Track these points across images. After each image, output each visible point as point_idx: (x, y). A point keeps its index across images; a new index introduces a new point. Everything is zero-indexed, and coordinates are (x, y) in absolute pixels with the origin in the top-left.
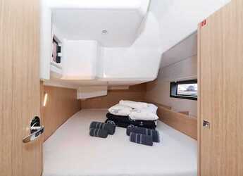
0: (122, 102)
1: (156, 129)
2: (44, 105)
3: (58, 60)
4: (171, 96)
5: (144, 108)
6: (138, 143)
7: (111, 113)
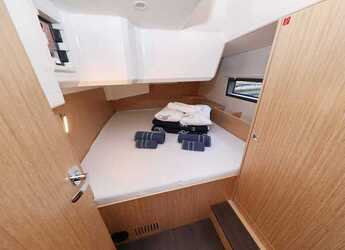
0: (170, 105)
1: (208, 134)
2: (67, 130)
3: (63, 57)
4: (227, 95)
5: (197, 112)
6: (191, 149)
7: (158, 118)
